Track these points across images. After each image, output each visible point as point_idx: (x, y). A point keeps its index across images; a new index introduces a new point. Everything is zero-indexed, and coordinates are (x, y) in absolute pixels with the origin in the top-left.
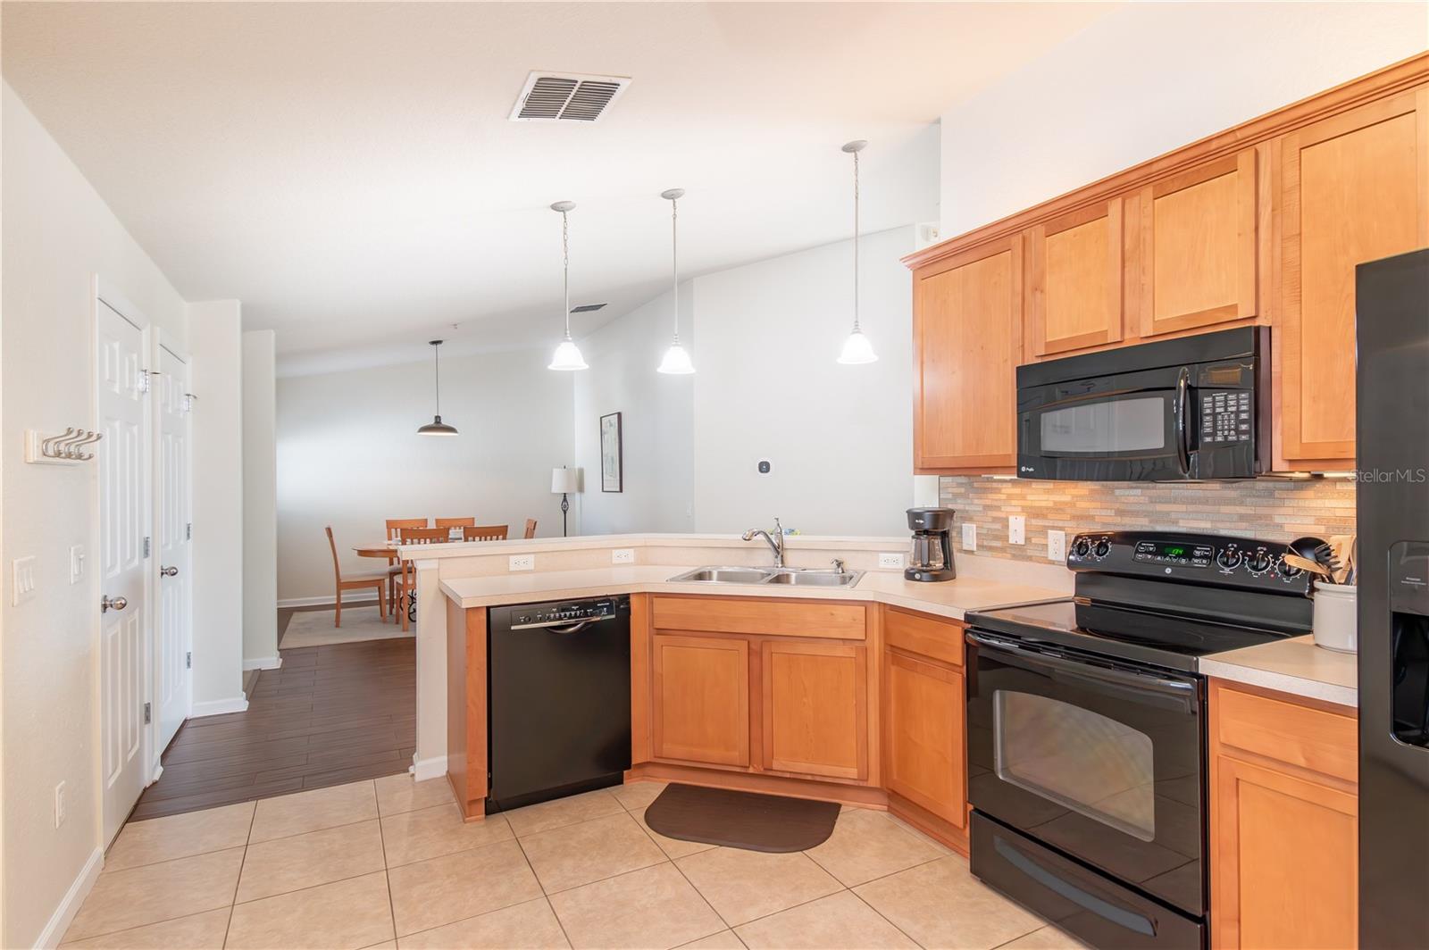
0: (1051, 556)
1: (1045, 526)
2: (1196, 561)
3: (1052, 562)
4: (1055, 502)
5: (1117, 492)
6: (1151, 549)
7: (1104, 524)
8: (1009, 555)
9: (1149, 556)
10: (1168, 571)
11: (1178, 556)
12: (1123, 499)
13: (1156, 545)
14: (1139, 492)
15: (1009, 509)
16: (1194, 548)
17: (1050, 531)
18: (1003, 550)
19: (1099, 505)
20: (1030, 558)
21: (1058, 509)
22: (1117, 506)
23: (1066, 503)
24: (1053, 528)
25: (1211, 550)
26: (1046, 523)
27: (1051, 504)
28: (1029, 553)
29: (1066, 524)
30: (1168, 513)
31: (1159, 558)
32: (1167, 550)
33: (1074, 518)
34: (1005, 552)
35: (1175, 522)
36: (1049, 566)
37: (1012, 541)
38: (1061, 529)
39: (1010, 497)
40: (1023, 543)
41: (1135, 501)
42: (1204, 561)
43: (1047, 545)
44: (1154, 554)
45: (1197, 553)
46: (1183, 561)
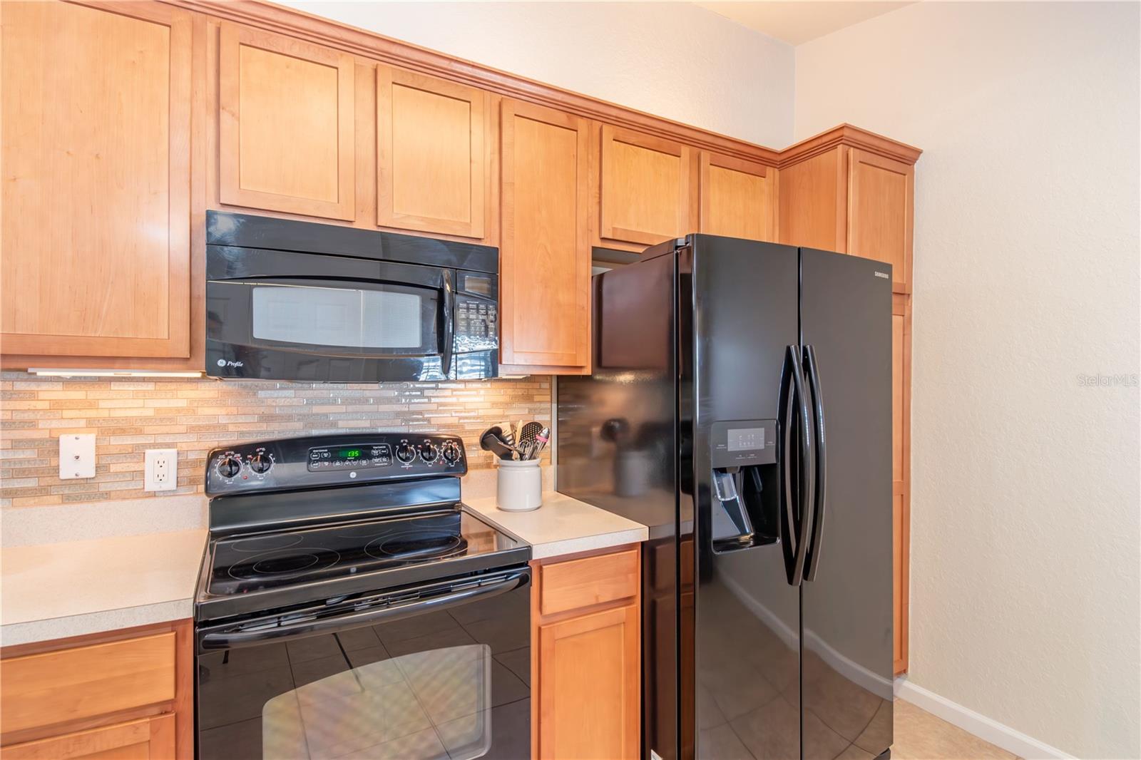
0: (150, 486)
1: (138, 445)
2: (376, 460)
3: (154, 495)
4: (157, 410)
5: (261, 394)
6: (326, 455)
7: (242, 433)
8: (56, 499)
9: (326, 464)
10: (353, 475)
11: (356, 459)
12: (270, 402)
13: (330, 450)
14: (290, 393)
15: (55, 424)
16: (371, 448)
17: (148, 452)
18: (42, 491)
19: (234, 410)
20: (107, 496)
21: (163, 418)
22: (262, 410)
23: (179, 410)
24: (155, 446)
25: (387, 447)
26: (140, 440)
27: (150, 413)
28: (103, 488)
29: (179, 439)
30: (326, 415)
31: (338, 464)
32: (342, 454)
33: (192, 429)
34: (48, 494)
35: (334, 424)
36: (147, 500)
37: (65, 473)
38: (168, 446)
39: (57, 406)
40: (93, 475)
41: (286, 403)
42: (385, 460)
43: (142, 473)
44: (332, 460)
45: (375, 452)
46: (364, 463)
